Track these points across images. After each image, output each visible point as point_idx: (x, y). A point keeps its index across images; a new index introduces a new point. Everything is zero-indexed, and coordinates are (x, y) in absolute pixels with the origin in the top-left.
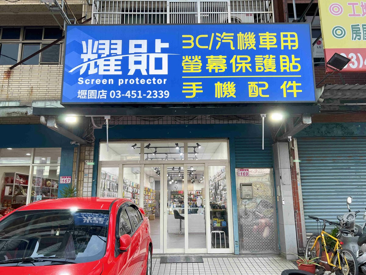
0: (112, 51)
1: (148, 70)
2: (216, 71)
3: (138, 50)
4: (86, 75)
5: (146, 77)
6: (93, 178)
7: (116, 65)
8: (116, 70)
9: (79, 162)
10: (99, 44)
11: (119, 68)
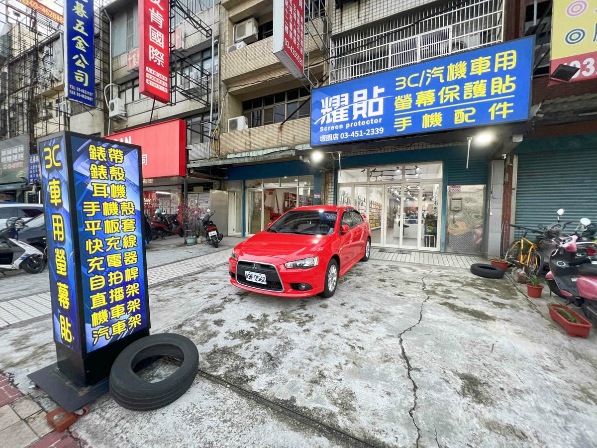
0: (342, 104)
1: (367, 114)
2: (425, 105)
3: (360, 99)
4: (325, 125)
5: (365, 120)
6: (334, 195)
7: (345, 114)
8: (344, 118)
9: (325, 184)
10: (333, 100)
11: (347, 115)
